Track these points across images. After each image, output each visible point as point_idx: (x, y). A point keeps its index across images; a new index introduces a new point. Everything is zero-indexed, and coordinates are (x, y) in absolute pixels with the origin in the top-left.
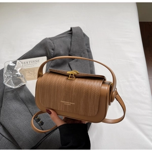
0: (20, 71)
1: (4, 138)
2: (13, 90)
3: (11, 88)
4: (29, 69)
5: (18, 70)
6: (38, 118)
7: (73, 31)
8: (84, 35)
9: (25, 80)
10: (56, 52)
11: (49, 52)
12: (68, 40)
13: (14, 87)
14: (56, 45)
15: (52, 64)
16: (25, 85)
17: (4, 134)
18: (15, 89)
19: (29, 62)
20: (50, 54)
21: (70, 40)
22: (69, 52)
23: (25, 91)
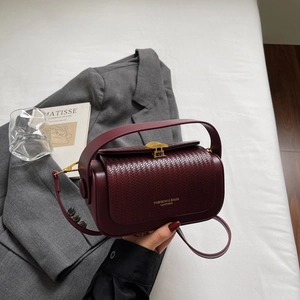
0: (41, 128)
1: (10, 253)
2: (26, 166)
3: (23, 162)
4: (57, 126)
5: (38, 127)
6: (75, 216)
7: (141, 55)
8: (162, 64)
9: (50, 146)
10: (109, 94)
11: (96, 95)
12: (131, 72)
13: (28, 160)
14: (107, 82)
15: (100, 118)
16: (49, 155)
17: (11, 246)
18: (31, 163)
19: (55, 114)
20: (97, 98)
21: (134, 72)
22: (133, 95)
23: (49, 166)
